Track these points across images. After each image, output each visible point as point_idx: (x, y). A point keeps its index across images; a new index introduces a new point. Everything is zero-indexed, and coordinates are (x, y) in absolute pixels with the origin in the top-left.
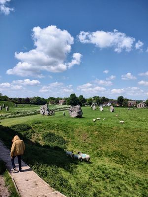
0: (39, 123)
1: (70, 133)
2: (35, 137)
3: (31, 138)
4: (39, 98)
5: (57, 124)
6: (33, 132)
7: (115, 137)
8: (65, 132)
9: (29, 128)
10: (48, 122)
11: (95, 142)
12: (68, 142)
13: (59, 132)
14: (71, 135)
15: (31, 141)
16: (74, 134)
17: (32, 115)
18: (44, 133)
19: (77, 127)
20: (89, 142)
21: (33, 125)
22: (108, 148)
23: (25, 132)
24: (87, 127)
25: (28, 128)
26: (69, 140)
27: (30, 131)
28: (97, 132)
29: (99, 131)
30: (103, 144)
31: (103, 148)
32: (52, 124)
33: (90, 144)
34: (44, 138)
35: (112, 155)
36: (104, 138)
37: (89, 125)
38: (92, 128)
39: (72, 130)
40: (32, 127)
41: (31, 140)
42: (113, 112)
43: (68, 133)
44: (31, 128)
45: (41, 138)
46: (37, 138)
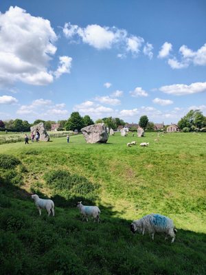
0: (36, 153)
1: (99, 169)
2: (31, 180)
3: (22, 184)
4: (19, 122)
5: (70, 153)
6: (25, 171)
7: (190, 173)
8: (89, 168)
9: (16, 163)
10: (51, 152)
11: (153, 184)
12: (100, 186)
13: (76, 168)
14: (101, 173)
15: (24, 191)
16: (106, 170)
17: (15, 142)
18: (46, 172)
19: (110, 158)
20: (141, 184)
21: (23, 158)
22: (183, 193)
23: (8, 172)
24: (128, 157)
25: (13, 164)
26: (100, 182)
27: (18, 169)
28: (150, 166)
29: (154, 163)
30: (170, 186)
31: (173, 194)
32: (60, 154)
33: (143, 188)
34: (49, 182)
35: (198, 207)
36: (169, 176)
37: (131, 153)
38: (139, 159)
39: (102, 164)
40: (22, 161)
41: (22, 187)
42: (142, 136)
43: (95, 170)
44: (19, 163)
45: (43, 182)
46: (35, 181)
